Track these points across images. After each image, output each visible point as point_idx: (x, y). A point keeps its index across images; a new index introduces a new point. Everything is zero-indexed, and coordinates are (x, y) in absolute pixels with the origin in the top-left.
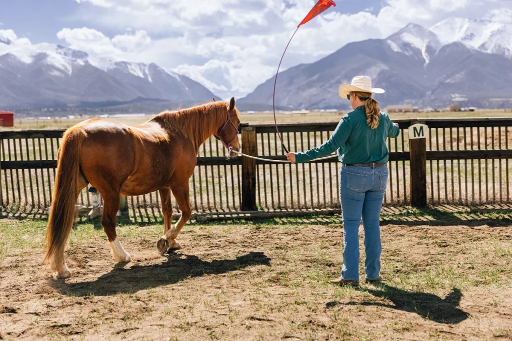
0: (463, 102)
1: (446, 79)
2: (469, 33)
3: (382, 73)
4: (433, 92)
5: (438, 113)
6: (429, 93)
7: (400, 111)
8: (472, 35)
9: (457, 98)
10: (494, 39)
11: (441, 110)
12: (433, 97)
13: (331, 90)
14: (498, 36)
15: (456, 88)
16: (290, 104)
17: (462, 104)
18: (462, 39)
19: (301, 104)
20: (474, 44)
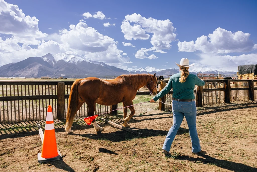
0: (64, 76)
1: (59, 70)
2: (65, 58)
3: (40, 67)
4: (56, 73)
5: (57, 79)
6: (55, 73)
7: (45, 78)
8: (66, 58)
9: (63, 75)
10: (73, 60)
11: (57, 78)
12: (56, 74)
13: (23, 71)
14: (73, 59)
15: (62, 72)
16: (9, 75)
17: (64, 77)
18: (64, 59)
19: (13, 75)
20: (67, 60)
